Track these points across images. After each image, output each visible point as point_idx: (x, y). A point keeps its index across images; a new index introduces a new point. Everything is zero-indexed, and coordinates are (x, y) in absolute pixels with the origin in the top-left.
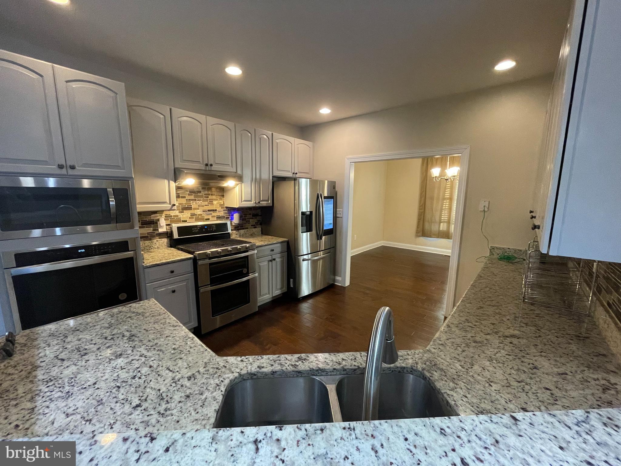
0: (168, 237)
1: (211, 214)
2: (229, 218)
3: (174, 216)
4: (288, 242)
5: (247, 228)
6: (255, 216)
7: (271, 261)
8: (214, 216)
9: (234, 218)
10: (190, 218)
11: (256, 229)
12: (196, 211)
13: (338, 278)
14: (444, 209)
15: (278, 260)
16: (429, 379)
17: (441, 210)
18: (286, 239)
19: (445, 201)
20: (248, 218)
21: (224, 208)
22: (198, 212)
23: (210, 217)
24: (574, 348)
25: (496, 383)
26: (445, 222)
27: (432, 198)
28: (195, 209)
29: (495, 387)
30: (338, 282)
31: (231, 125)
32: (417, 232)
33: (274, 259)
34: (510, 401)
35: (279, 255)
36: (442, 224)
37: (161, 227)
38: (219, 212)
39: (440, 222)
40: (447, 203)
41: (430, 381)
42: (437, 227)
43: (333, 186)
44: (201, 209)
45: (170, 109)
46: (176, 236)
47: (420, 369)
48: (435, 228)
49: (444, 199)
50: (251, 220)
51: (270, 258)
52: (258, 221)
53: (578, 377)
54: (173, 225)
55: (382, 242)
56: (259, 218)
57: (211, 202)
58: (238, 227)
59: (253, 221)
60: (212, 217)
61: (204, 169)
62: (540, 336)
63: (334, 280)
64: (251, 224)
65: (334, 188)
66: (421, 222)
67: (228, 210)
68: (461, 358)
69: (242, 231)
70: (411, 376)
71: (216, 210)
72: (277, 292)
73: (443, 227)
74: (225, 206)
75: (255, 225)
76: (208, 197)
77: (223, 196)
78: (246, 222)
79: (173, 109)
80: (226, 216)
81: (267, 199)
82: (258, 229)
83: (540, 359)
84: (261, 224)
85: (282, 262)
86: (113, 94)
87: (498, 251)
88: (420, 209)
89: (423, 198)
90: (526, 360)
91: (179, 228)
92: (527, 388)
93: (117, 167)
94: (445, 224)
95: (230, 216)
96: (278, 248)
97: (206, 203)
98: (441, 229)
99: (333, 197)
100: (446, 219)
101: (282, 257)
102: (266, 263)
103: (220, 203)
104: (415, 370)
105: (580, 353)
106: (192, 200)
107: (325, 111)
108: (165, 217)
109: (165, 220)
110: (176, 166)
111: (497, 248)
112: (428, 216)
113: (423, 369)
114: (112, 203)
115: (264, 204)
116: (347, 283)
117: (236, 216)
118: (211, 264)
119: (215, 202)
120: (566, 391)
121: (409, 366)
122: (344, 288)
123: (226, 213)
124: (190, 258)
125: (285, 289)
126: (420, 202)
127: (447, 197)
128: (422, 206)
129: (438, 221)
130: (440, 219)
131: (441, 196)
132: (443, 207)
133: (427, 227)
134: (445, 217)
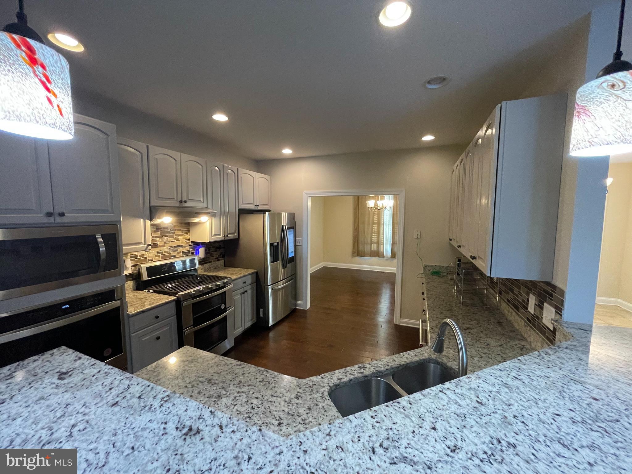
0: (133, 280)
1: (177, 250)
2: (193, 253)
3: (140, 256)
4: (257, 273)
5: (211, 262)
6: (218, 248)
7: (244, 293)
8: (180, 253)
9: (200, 253)
10: (156, 256)
11: (220, 262)
12: (162, 248)
13: (299, 302)
14: (374, 232)
15: (249, 292)
16: (442, 363)
17: (372, 233)
18: (255, 270)
19: (374, 225)
20: (212, 252)
21: (189, 243)
22: (165, 249)
23: (176, 253)
24: (500, 329)
25: (475, 357)
26: (375, 243)
27: (364, 223)
28: (161, 246)
29: (476, 359)
30: (300, 305)
31: (201, 160)
32: (353, 253)
33: (246, 291)
34: (486, 365)
35: (249, 287)
36: (373, 245)
37: (127, 268)
38: (185, 247)
39: (371, 243)
41: (443, 364)
42: (369, 247)
43: (292, 217)
44: (167, 246)
45: (147, 146)
46: (145, 277)
47: (435, 358)
48: (367, 249)
49: (374, 223)
50: (214, 253)
51: (242, 291)
52: (221, 253)
53: (508, 345)
54: (142, 266)
55: (323, 263)
56: (222, 250)
57: (177, 239)
58: (203, 261)
59: (216, 255)
60: (178, 253)
61: (177, 205)
62: (481, 326)
63: (296, 305)
64: (215, 257)
65: (294, 219)
66: (356, 244)
67: (194, 245)
68: (451, 347)
69: (207, 266)
70: (432, 365)
71: (182, 246)
72: (248, 324)
73: (374, 247)
74: (191, 240)
75: (218, 258)
76: (174, 233)
77: (189, 231)
78: (210, 255)
79: (150, 146)
80: (192, 251)
81: (234, 232)
82: (221, 262)
83: (487, 339)
84: (224, 256)
85: (252, 292)
86: (105, 137)
87: (429, 268)
88: (354, 232)
89: (357, 223)
90: (482, 341)
91: (148, 269)
92: (490, 356)
93: (106, 211)
94: (375, 245)
95: (195, 250)
96: (249, 280)
97: (172, 239)
98: (372, 249)
99: (293, 227)
101: (252, 288)
102: (239, 296)
103: (186, 238)
104: (432, 360)
105: (503, 332)
106: (159, 237)
107: (287, 151)
108: (131, 257)
109: (131, 260)
110: (152, 204)
111: (428, 266)
112: (361, 239)
113: (436, 358)
114: (102, 250)
115: (231, 236)
116: (308, 306)
117: (202, 250)
118: (194, 304)
119: (181, 238)
120: (507, 354)
121: (427, 357)
122: (305, 311)
123: (192, 248)
124: (174, 300)
125: (255, 320)
126: (354, 226)
127: (376, 221)
128: (356, 229)
129: (369, 242)
130: (371, 241)
131: (371, 221)
132: (373, 230)
133: (361, 248)
134: (375, 239)
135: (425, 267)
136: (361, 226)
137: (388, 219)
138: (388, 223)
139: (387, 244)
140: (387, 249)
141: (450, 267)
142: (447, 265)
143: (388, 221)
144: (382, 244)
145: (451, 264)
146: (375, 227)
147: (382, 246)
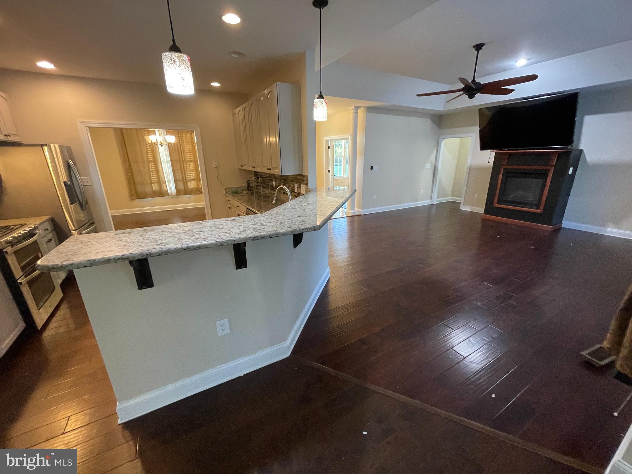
4: (52, 220)
7: (49, 242)
14: (151, 171)
17: (149, 172)
18: (49, 216)
19: (150, 164)
26: (155, 182)
27: (136, 162)
32: (131, 196)
33: (51, 240)
35: (51, 235)
36: (153, 185)
39: (151, 183)
40: (153, 166)
42: (150, 188)
48: (148, 189)
49: (149, 162)
51: (46, 239)
66: (132, 185)
73: (155, 187)
88: (127, 173)
94: (156, 184)
96: (48, 225)
98: (154, 189)
100: (156, 179)
107: (45, 65)
112: (137, 179)
126: (125, 166)
127: (151, 159)
128: (128, 169)
129: (149, 182)
130: (151, 181)
131: (145, 159)
132: (150, 169)
133: (139, 188)
134: (154, 178)
135: (226, 189)
136: (133, 166)
137: (165, 156)
138: (166, 161)
139: (169, 182)
140: (171, 187)
141: (242, 187)
142: (240, 186)
143: (165, 158)
144: (164, 183)
145: (243, 184)
146: (152, 166)
147: (164, 185)
